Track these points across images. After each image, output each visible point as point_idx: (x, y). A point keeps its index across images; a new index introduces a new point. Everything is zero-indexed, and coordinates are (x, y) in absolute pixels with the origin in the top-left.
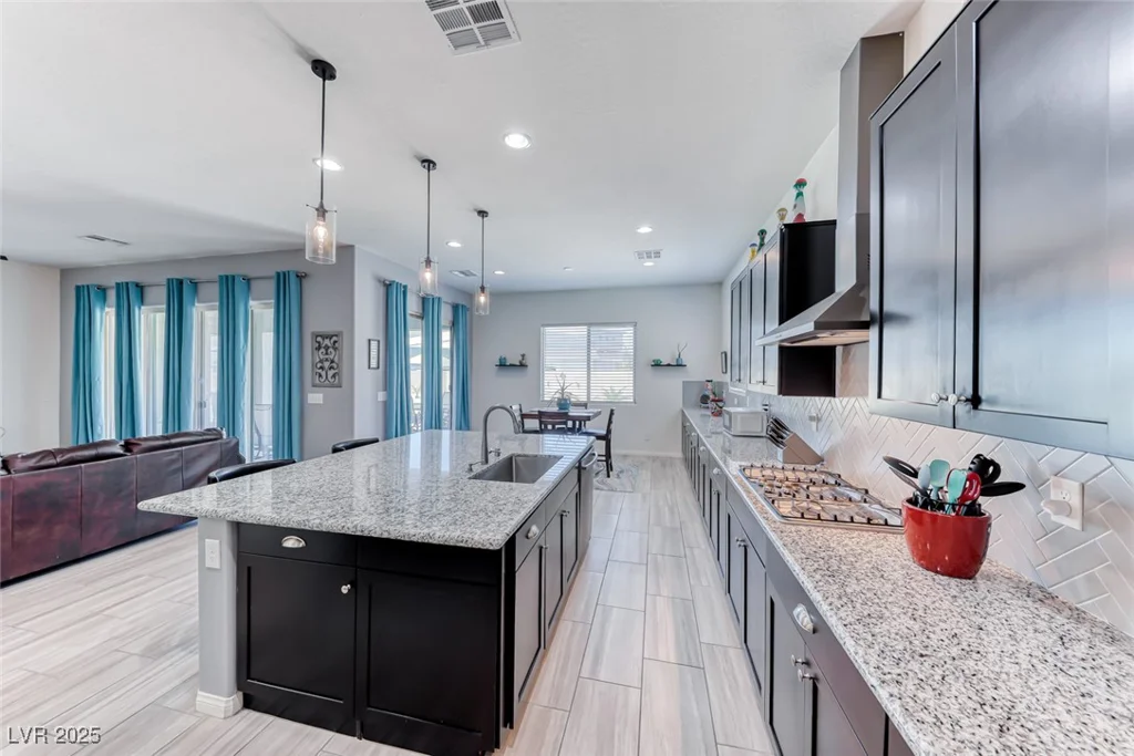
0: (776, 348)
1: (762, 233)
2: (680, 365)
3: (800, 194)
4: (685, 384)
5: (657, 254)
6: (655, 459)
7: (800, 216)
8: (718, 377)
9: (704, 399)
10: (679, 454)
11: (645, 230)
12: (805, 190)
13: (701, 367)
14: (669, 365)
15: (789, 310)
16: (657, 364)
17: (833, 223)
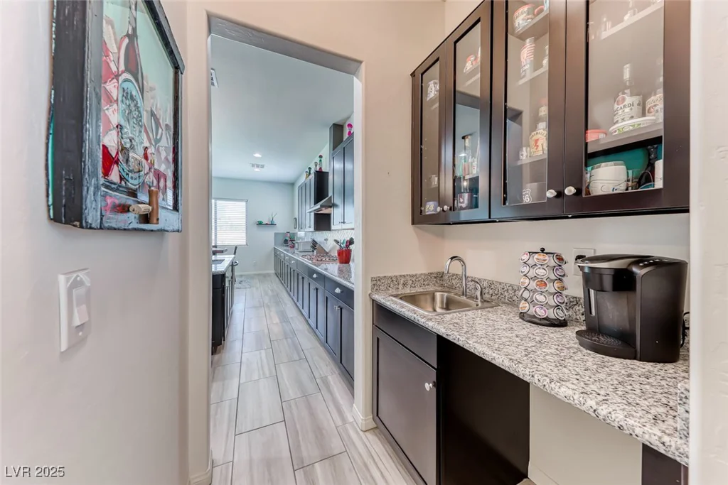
0: (313, 214)
1: (310, 168)
2: (272, 224)
3: (320, 160)
4: (276, 234)
5: (262, 167)
6: (259, 275)
7: (321, 168)
8: (292, 231)
9: (286, 241)
10: (273, 271)
11: (257, 155)
12: (322, 159)
13: (283, 226)
14: (267, 224)
15: (317, 201)
16: (260, 224)
17: (328, 173)
